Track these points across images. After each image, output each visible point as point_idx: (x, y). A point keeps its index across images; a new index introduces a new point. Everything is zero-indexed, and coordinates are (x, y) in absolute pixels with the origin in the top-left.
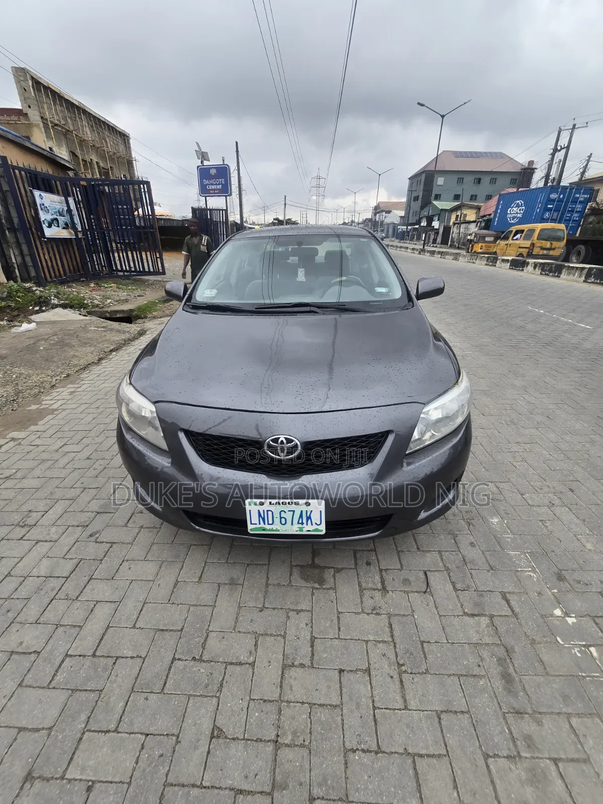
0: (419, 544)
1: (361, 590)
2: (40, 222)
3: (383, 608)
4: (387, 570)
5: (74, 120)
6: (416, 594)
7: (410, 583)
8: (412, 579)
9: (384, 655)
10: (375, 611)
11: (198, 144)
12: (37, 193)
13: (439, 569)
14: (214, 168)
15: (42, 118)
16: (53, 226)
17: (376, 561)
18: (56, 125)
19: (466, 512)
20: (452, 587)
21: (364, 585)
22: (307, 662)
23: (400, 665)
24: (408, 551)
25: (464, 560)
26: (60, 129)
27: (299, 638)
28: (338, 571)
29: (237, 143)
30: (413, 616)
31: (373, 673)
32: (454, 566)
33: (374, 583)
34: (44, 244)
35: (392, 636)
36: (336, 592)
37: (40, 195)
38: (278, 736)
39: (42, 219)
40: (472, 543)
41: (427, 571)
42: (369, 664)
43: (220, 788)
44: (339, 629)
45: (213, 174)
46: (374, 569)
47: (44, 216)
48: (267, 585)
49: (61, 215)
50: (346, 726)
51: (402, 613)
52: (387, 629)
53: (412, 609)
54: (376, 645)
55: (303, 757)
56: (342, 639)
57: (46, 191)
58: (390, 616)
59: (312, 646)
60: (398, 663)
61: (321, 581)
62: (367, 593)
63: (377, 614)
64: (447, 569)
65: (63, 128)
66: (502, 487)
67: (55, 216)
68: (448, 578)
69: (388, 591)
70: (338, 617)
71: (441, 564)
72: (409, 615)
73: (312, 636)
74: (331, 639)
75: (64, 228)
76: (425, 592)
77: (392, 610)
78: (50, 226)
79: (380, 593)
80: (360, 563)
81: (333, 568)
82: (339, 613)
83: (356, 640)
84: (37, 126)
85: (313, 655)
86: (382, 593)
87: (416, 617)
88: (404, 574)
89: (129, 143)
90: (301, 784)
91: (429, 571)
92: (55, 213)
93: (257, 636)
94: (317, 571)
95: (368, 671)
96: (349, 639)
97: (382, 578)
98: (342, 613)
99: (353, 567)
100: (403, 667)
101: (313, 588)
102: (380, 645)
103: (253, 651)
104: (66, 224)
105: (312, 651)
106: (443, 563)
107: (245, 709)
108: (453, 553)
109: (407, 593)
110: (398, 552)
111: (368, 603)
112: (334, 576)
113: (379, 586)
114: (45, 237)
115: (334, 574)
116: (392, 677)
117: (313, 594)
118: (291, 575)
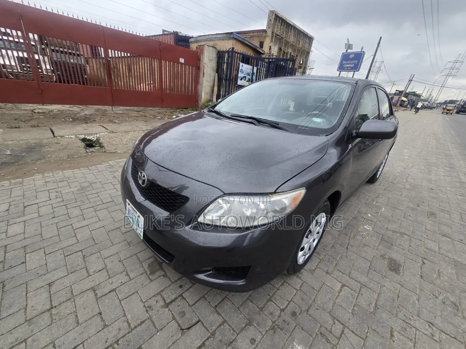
0: (220, 305)
1: (159, 293)
2: (238, 77)
3: (153, 311)
4: (184, 298)
5: (287, 32)
6: (177, 325)
7: (182, 317)
8: (187, 316)
9: (120, 329)
10: (148, 308)
11: (348, 39)
12: (241, 64)
13: (208, 328)
14: (353, 54)
15: (272, 32)
16: (243, 80)
17: (186, 289)
18: (278, 35)
19: (284, 321)
20: (199, 346)
21: (164, 293)
22: (99, 295)
23: (117, 342)
24: (209, 302)
25: (232, 342)
26: (279, 37)
27: (111, 284)
28: (165, 276)
29: (381, 38)
30: (158, 332)
31: (105, 330)
32: (220, 337)
33: (169, 297)
34: (235, 87)
35: (136, 327)
36: (149, 283)
37: (242, 65)
38: (55, 307)
39: (239, 76)
40: (255, 341)
41: (201, 321)
42: (110, 325)
43: (27, 300)
44: (126, 298)
45: (351, 57)
46: (179, 291)
47: (240, 75)
48: (136, 254)
49: (248, 75)
50: (68, 334)
51: (156, 324)
52: (139, 322)
53: (162, 328)
54: (125, 321)
55: (46, 324)
56: (120, 303)
57: (246, 63)
58: (150, 318)
59: (110, 292)
60: (118, 340)
61: (152, 273)
62: (159, 298)
63: (147, 311)
64: (213, 334)
65: (280, 36)
66: (347, 335)
67: (245, 75)
68: (205, 339)
69: (168, 307)
70: (134, 293)
71: (214, 328)
72: (157, 329)
73: (115, 289)
74: (118, 298)
75: (247, 81)
76: (182, 330)
77: (154, 317)
78: (241, 80)
79: (163, 304)
80: (179, 282)
81: (165, 272)
82: (137, 292)
83: (123, 310)
84: (269, 36)
85: (105, 295)
86: (164, 305)
87: (158, 334)
88: (187, 309)
89: (312, 43)
90: (32, 331)
91: (202, 323)
92: (246, 74)
93: (105, 268)
94: (158, 267)
95: (105, 326)
96: (122, 306)
97: (176, 299)
98: (138, 293)
99: (173, 281)
100: (116, 345)
101: (146, 273)
102: (126, 324)
103: (96, 272)
104: (249, 79)
105: (107, 294)
106: (217, 329)
107: (65, 287)
108: (232, 331)
109: (174, 318)
110: (204, 297)
111: (152, 302)
112: (160, 276)
113: (168, 301)
114: (237, 85)
115: (162, 275)
116: (106, 342)
117: (142, 274)
118: (148, 259)
